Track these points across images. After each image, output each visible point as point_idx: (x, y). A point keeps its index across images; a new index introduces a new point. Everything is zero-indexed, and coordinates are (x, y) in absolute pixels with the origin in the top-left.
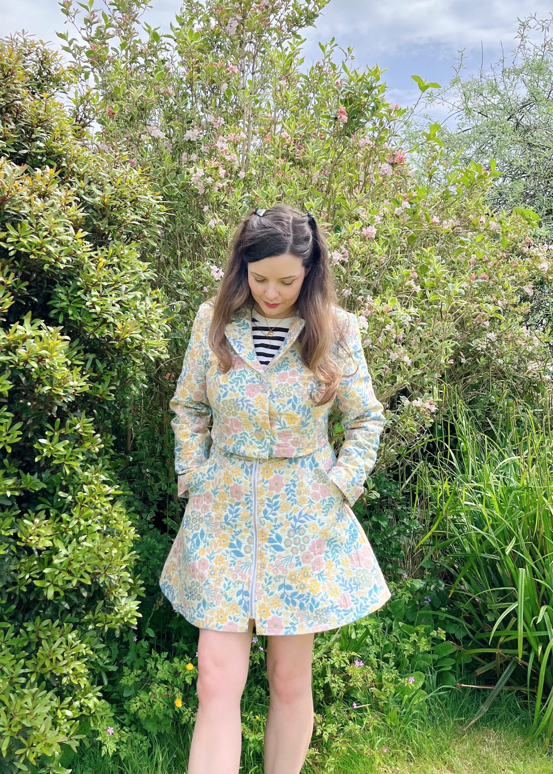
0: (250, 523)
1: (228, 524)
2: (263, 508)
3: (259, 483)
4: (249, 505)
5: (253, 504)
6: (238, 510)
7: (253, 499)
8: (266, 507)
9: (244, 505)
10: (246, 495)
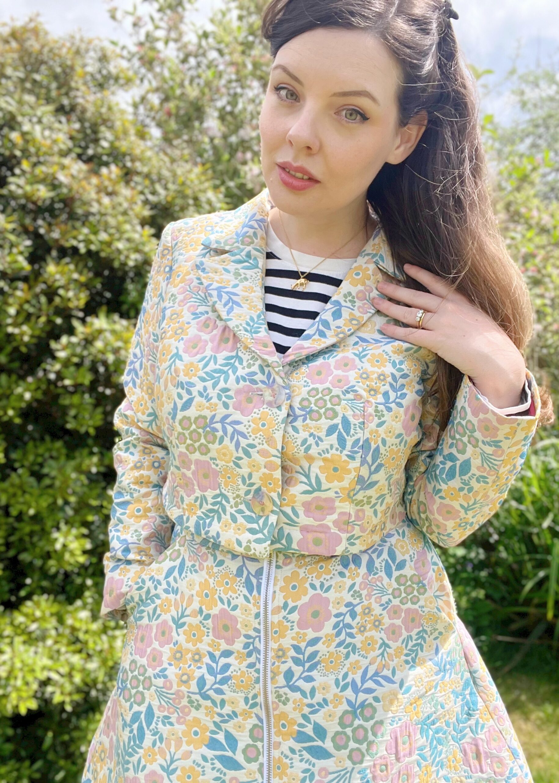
0: (255, 696)
1: (206, 697)
2: (284, 668)
3: (276, 611)
4: (252, 659)
5: (262, 657)
6: (227, 667)
7: (262, 647)
8: (290, 664)
9: (240, 658)
10: (247, 636)
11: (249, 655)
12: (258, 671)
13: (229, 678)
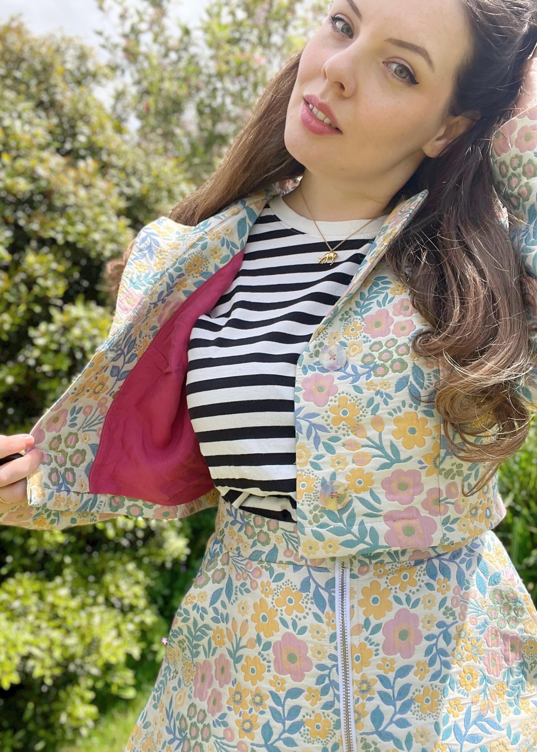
0: (335, 747)
3: (356, 630)
6: (296, 709)
7: (340, 680)
9: (313, 697)
13: (301, 724)
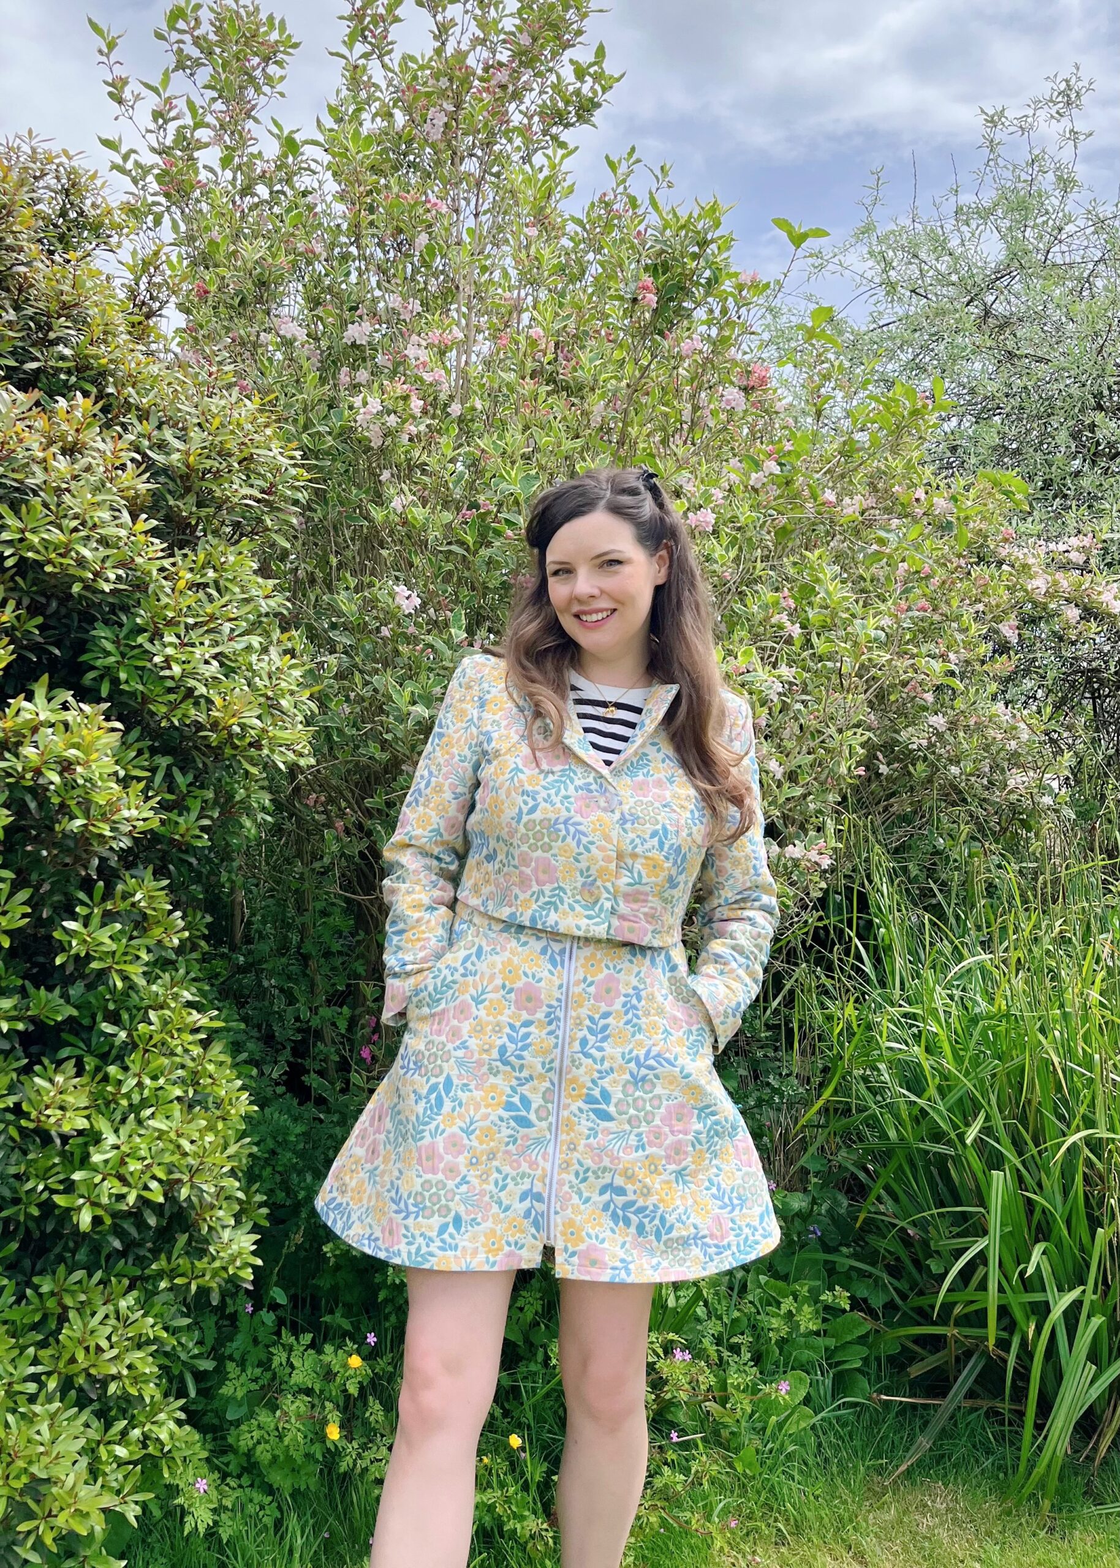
0: (552, 1061)
1: (506, 1063)
2: (580, 1035)
3: (577, 983)
4: (553, 1027)
5: (562, 1024)
6: (527, 1035)
7: (562, 1015)
8: (585, 1032)
9: (541, 1025)
10: (550, 1006)
11: (550, 1023)
12: (557, 1037)
13: (530, 1045)
